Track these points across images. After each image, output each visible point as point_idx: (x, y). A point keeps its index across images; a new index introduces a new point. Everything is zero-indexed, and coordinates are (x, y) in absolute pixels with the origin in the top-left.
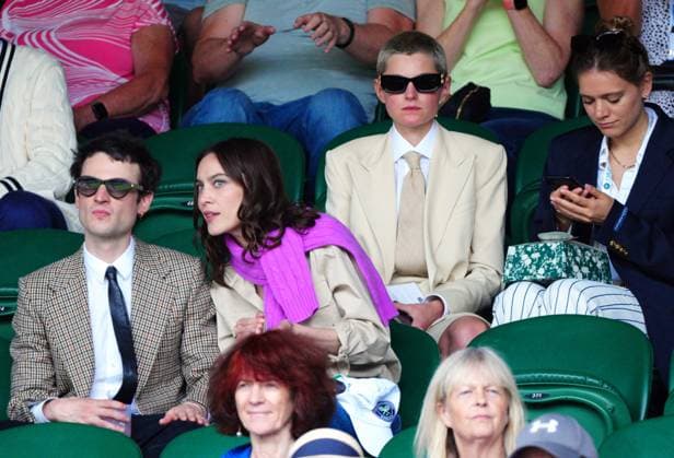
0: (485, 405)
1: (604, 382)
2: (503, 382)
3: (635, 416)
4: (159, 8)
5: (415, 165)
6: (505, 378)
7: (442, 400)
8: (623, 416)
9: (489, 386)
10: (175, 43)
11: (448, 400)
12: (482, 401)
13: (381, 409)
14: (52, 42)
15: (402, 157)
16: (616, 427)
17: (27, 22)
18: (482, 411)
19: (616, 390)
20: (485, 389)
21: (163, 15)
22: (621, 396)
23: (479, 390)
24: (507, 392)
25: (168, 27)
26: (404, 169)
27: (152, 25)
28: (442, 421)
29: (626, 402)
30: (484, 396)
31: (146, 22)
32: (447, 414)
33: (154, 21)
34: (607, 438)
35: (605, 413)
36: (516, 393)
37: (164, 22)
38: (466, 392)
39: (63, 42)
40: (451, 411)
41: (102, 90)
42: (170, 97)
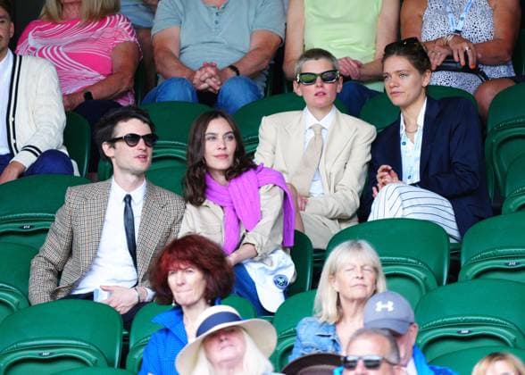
0: (362, 278)
1: (419, 261)
2: (374, 263)
3: (439, 283)
4: (129, 30)
5: (318, 133)
6: (374, 260)
7: (333, 274)
8: (432, 282)
9: (365, 265)
10: (140, 52)
11: (337, 274)
12: (360, 276)
13: (279, 280)
14: (60, 54)
15: (310, 128)
16: (427, 290)
17: (44, 41)
18: (360, 282)
19: (427, 266)
20: (362, 267)
21: (132, 35)
22: (430, 269)
23: (359, 269)
24: (376, 270)
25: (135, 42)
26: (311, 134)
27: (125, 42)
28: (333, 288)
29: (434, 274)
30: (362, 272)
31: (120, 40)
32: (336, 283)
33: (126, 39)
34: (422, 298)
35: (420, 281)
36: (381, 269)
37: (132, 39)
38: (349, 270)
39: (67, 54)
40: (340, 281)
41: (91, 83)
42: (135, 87)
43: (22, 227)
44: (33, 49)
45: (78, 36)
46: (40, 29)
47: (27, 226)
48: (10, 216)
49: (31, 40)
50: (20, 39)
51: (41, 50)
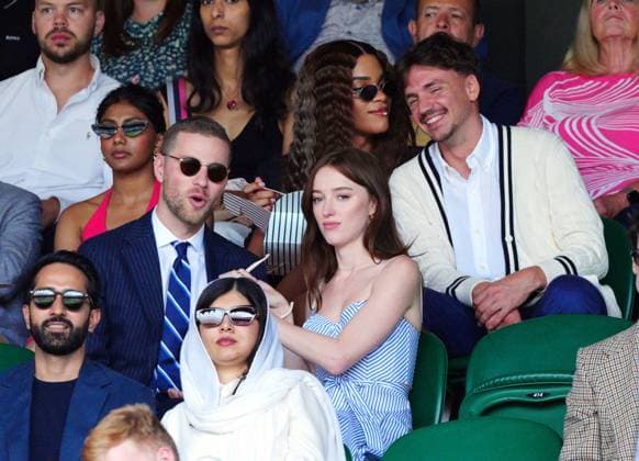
43: (531, 395)
44: (551, 120)
45: (619, 103)
46: (561, 87)
47: (538, 393)
48: (514, 378)
49: (548, 104)
50: (530, 101)
51: (563, 122)
